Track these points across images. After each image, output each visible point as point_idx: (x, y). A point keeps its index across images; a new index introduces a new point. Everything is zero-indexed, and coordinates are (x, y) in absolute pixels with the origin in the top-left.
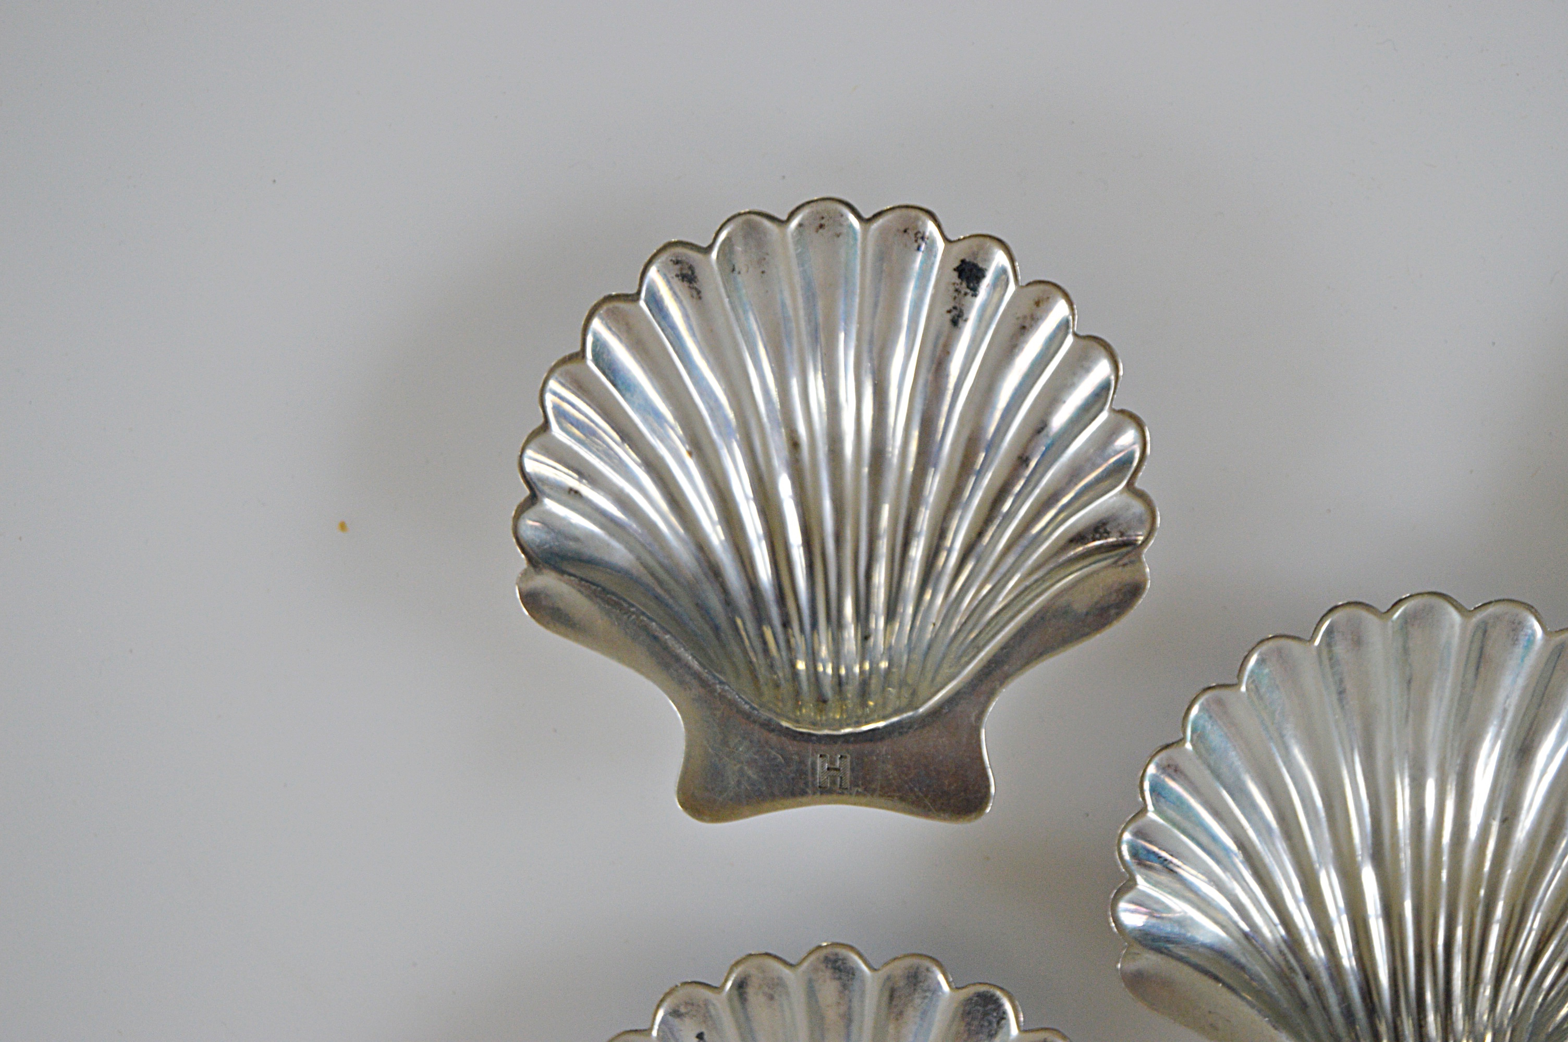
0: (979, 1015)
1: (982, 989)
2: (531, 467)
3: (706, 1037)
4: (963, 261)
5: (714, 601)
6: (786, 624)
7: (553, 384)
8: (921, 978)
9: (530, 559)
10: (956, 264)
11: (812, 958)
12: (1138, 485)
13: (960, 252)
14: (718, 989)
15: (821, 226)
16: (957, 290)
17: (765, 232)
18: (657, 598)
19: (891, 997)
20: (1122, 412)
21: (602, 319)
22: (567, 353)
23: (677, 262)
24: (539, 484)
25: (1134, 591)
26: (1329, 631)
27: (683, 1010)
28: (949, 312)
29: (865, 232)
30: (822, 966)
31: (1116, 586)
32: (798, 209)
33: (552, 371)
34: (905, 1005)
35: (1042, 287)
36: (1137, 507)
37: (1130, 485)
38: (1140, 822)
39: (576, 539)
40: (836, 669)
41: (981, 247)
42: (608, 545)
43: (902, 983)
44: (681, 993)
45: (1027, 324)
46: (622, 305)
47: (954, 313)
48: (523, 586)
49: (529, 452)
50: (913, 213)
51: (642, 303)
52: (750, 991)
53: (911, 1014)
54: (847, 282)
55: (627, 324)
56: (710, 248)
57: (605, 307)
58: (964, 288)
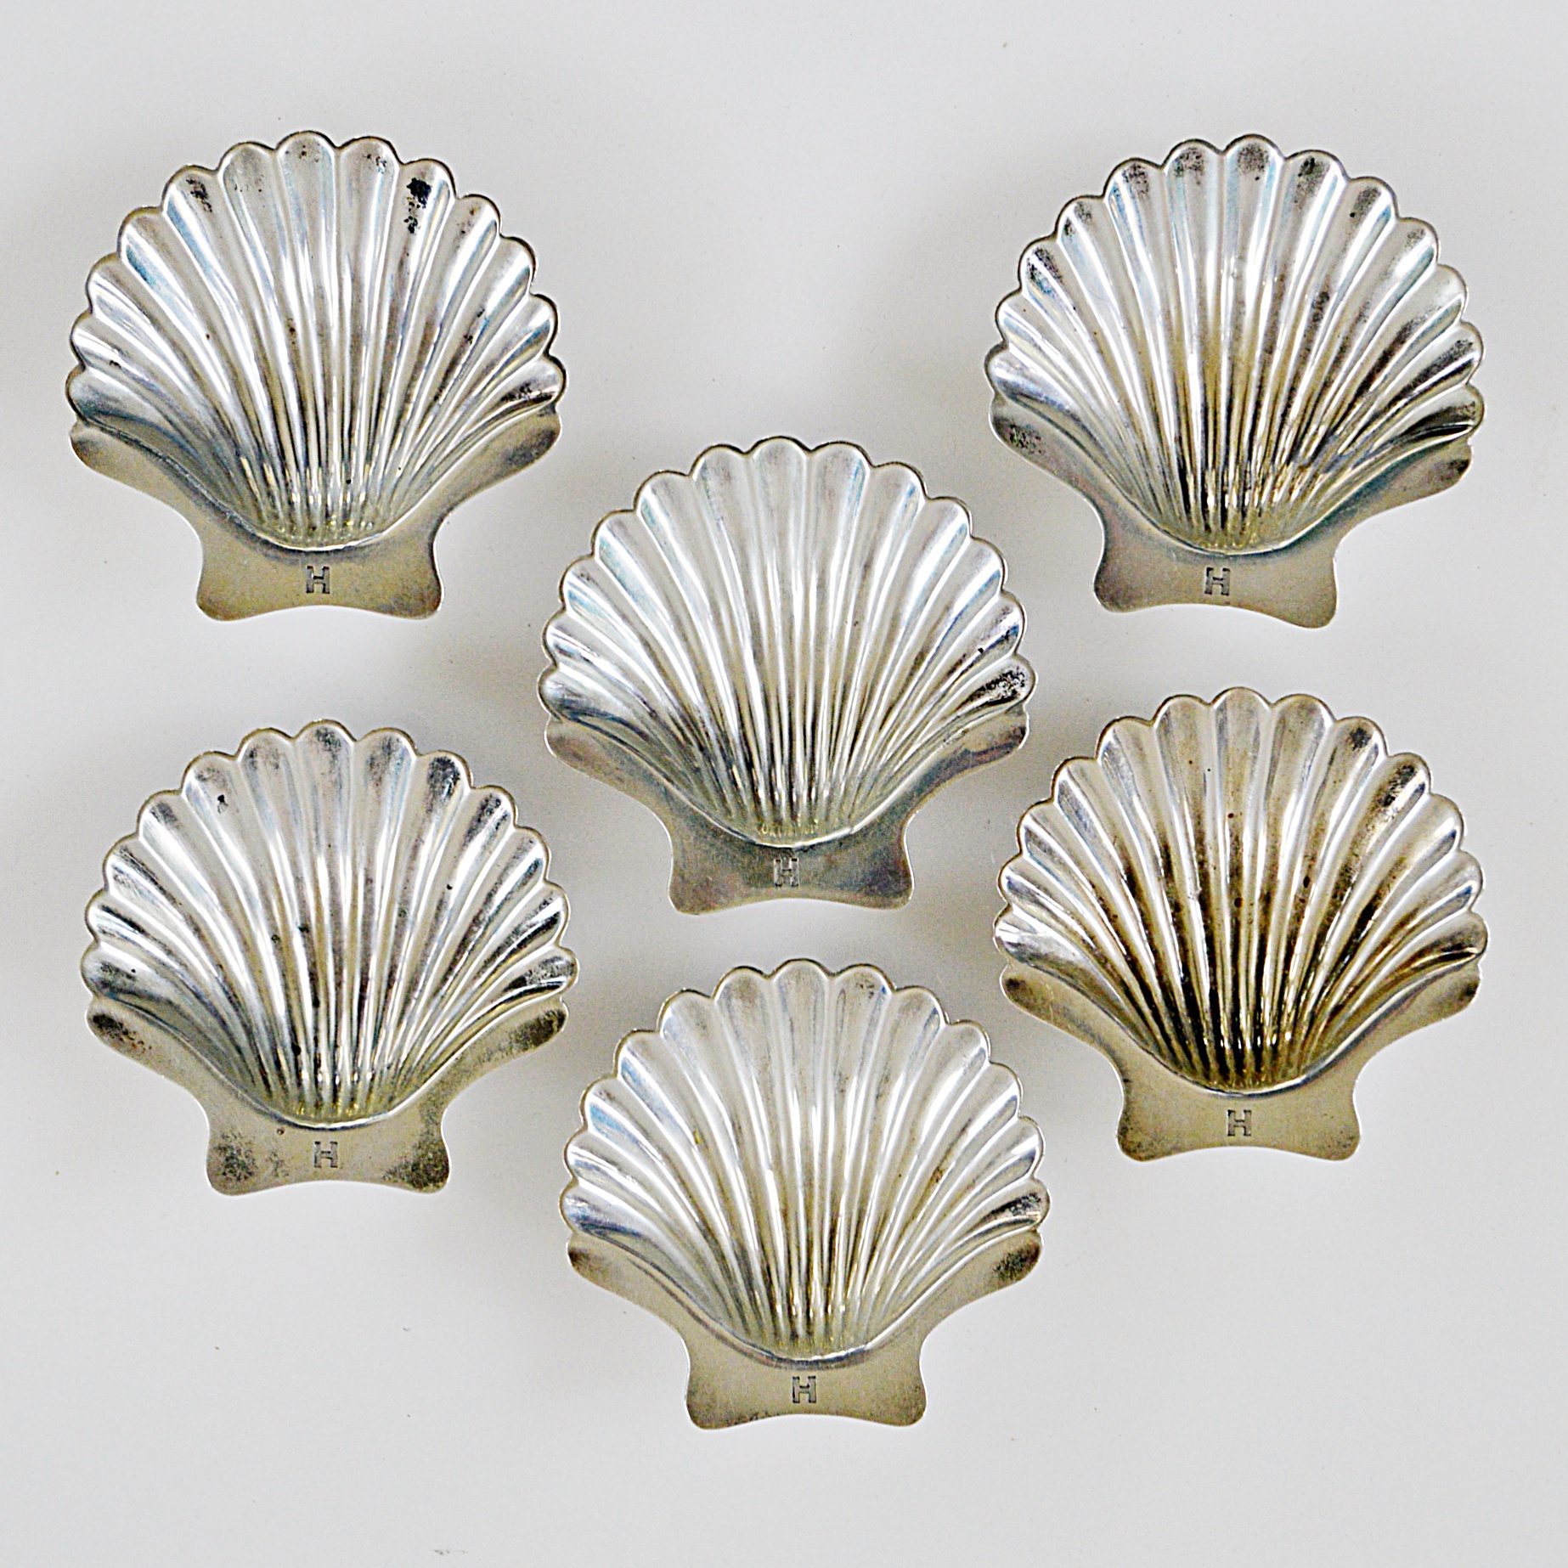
0: (440, 778)
1: (442, 755)
2: (78, 342)
3: (226, 799)
4: (414, 180)
5: (227, 452)
6: (284, 467)
7: (96, 277)
8: (393, 748)
9: (79, 415)
10: (409, 182)
11: (306, 732)
12: (551, 353)
13: (411, 173)
14: (233, 757)
15: (304, 153)
16: (411, 204)
17: (260, 158)
18: (181, 447)
19: (372, 765)
20: (539, 296)
21: (135, 226)
22: (106, 253)
23: (191, 182)
24: (87, 357)
25: (550, 437)
26: (704, 468)
27: (206, 775)
28: (406, 221)
29: (337, 157)
30: (315, 739)
31: (535, 433)
32: (285, 140)
33: (95, 267)
34: (383, 772)
35: (474, 199)
36: (552, 370)
37: (546, 353)
38: (561, 619)
39: (116, 401)
40: (324, 500)
41: (427, 168)
42: (141, 406)
43: (379, 753)
44: (203, 762)
45: (465, 229)
46: (149, 216)
47: (411, 222)
48: (74, 435)
49: (78, 330)
50: (374, 142)
51: (164, 214)
52: (259, 759)
53: (388, 780)
54: (325, 198)
55: (154, 231)
56: (217, 169)
57: (135, 217)
58: (417, 202)
